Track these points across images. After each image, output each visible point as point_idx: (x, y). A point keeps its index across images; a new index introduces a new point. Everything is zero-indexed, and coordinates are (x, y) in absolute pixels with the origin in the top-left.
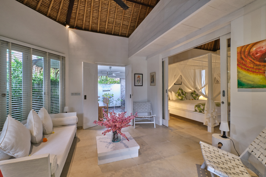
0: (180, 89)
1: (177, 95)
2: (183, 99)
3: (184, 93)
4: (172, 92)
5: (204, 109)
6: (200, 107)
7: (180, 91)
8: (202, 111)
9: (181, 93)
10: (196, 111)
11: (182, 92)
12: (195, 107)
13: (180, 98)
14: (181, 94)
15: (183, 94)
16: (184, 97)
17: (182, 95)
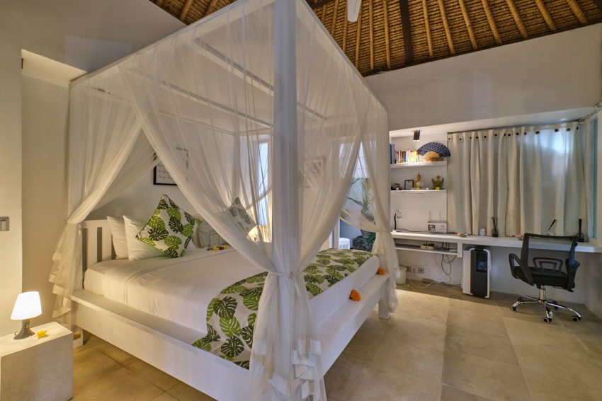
0: (163, 205)
1: (145, 234)
2: (179, 251)
3: (184, 222)
4: (126, 219)
5: (251, 327)
6: (231, 314)
7: (164, 216)
8: (241, 337)
9: (167, 221)
10: (206, 342)
11: (175, 222)
12: (209, 315)
13: (161, 246)
14: (168, 228)
15: (181, 229)
16: (184, 238)
17: (171, 233)
